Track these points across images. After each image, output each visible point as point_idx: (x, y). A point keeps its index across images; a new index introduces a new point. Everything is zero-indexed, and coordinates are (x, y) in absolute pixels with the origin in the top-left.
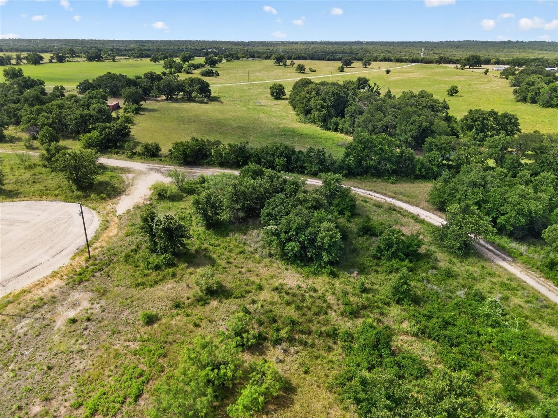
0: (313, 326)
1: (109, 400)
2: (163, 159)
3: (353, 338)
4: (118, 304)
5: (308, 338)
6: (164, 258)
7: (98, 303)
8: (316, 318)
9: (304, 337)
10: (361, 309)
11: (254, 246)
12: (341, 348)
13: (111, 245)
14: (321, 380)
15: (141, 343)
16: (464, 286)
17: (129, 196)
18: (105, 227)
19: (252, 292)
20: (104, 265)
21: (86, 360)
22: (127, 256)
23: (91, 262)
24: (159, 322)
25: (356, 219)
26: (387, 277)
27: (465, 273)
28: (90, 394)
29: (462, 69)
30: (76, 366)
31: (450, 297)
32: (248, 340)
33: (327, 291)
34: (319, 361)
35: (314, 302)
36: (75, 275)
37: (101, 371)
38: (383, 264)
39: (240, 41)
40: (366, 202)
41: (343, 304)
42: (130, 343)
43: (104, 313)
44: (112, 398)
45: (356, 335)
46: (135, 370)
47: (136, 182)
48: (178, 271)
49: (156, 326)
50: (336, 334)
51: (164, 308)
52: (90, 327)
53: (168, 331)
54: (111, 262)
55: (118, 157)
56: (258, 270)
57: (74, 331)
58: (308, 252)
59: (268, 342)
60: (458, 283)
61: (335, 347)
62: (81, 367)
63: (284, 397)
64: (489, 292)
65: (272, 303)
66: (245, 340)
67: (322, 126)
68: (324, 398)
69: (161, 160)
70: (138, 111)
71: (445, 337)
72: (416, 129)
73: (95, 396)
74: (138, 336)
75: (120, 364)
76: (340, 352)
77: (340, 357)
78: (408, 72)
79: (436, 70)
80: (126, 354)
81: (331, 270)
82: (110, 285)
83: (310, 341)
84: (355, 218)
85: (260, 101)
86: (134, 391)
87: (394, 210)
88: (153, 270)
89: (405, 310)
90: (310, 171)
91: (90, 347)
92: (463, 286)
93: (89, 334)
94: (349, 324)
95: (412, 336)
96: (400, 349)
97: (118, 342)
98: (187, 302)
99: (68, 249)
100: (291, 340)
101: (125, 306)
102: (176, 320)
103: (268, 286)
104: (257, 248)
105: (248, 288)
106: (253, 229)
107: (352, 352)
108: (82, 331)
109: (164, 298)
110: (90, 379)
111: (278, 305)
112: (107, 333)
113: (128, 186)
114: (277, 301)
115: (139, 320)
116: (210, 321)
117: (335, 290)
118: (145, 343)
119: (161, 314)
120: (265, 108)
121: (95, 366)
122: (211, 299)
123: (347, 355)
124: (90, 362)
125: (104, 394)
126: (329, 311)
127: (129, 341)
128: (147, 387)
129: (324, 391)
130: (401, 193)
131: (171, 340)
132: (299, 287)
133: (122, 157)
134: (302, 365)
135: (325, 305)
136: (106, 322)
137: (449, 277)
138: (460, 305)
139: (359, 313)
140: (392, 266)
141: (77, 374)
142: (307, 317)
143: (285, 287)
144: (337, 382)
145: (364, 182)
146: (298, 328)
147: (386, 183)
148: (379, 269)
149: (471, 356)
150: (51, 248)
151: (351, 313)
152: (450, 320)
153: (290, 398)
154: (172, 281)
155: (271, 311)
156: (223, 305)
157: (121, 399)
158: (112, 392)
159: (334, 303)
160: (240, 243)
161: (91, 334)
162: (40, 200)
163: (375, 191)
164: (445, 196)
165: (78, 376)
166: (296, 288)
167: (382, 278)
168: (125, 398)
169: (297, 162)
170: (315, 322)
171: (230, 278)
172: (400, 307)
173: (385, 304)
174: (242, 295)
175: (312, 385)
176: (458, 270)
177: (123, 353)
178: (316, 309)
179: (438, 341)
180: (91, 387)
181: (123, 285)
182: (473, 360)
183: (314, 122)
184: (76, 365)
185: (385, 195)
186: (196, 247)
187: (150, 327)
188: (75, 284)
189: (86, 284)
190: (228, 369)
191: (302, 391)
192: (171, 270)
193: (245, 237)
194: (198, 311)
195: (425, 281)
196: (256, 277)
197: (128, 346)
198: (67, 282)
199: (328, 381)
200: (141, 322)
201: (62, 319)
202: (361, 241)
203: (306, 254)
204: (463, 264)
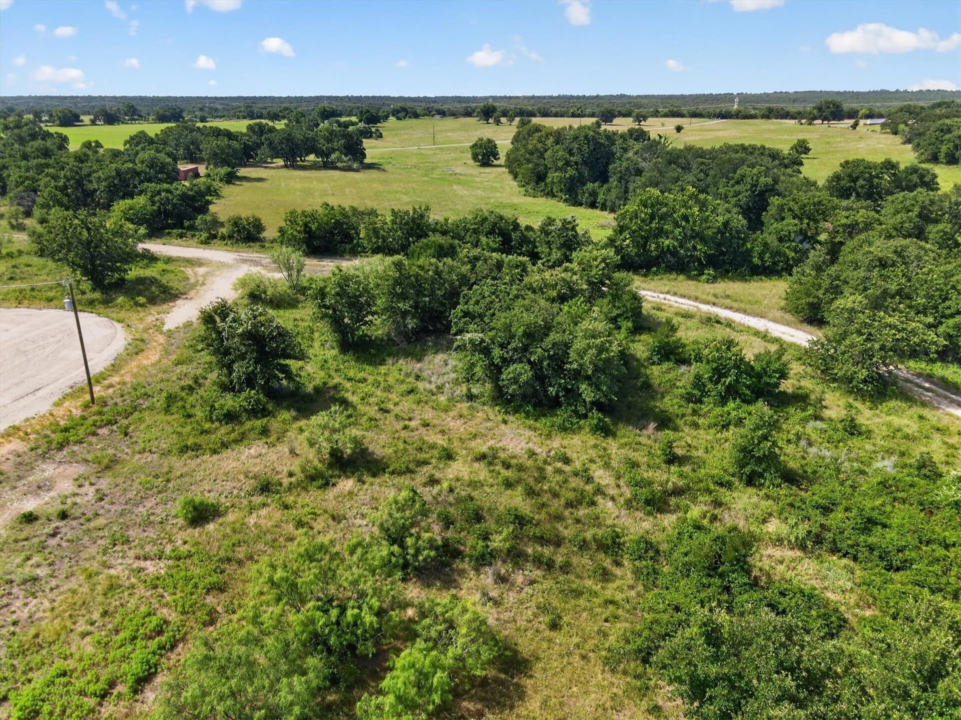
0: (566, 528)
1: (71, 689)
2: (267, 245)
3: (657, 552)
4: (136, 485)
5: (555, 553)
6: (246, 399)
7: (92, 484)
8: (572, 514)
9: (547, 551)
10: (670, 495)
11: (437, 381)
12: (633, 572)
13: (141, 379)
14: (590, 644)
15: (171, 562)
16: (890, 452)
17: (193, 301)
18: (136, 350)
19: (429, 464)
20: (119, 414)
21: (38, 600)
22: (171, 399)
23: (95, 408)
24: (221, 520)
25: (644, 337)
26: (719, 436)
27: (884, 428)
28: (30, 675)
29: (810, 124)
30: (14, 612)
31: (863, 472)
32: (418, 551)
33: (592, 461)
34: (582, 602)
35: (566, 481)
36: (54, 432)
37: (69, 624)
38: (709, 411)
39: (421, 96)
40: (659, 309)
41: (629, 484)
42: (148, 563)
43: (103, 503)
44: (79, 684)
45: (664, 547)
46: (146, 619)
47: (209, 280)
48: (275, 424)
49: (211, 527)
50: (619, 544)
51: (235, 492)
52: (63, 530)
53: (235, 538)
54: (135, 409)
55: (182, 243)
56: (444, 423)
57: (26, 539)
58: (550, 386)
59: (463, 561)
60: (874, 445)
61: (618, 571)
62: (24, 614)
63: (502, 683)
64: (947, 463)
65: (473, 484)
66: (411, 551)
67: (566, 201)
68: (598, 686)
69: (263, 247)
70: (230, 179)
71: (871, 549)
72: (747, 191)
73: (39, 679)
74: (168, 549)
75: (116, 607)
76: (631, 582)
77: (633, 593)
78: (714, 130)
79: (764, 127)
80: (133, 587)
81: (600, 420)
82: (126, 450)
83: (559, 560)
84: (640, 334)
85: (454, 168)
86: (134, 667)
87: (718, 322)
88: (220, 422)
89: (768, 497)
90: (548, 261)
91: (54, 571)
92: (887, 451)
93: (59, 545)
94: (647, 525)
95: (792, 549)
96: (769, 576)
97: (120, 561)
98: (286, 482)
99: (52, 386)
100: (516, 556)
101: (151, 489)
102: (259, 517)
103: (464, 452)
104: (443, 385)
105: (422, 456)
106: (435, 353)
107: (658, 582)
108: (43, 538)
109: (239, 473)
110: (40, 640)
111: (486, 488)
112: (99, 542)
113: (193, 286)
114: (485, 480)
115: (175, 517)
116: (334, 518)
117: (610, 458)
118: (180, 563)
119: (228, 504)
120: (462, 177)
121: (57, 612)
122: (340, 477)
123: (647, 589)
124: (47, 604)
125: (64, 674)
126: (599, 499)
127: (145, 559)
128: (169, 659)
129: (598, 669)
130: (728, 297)
131: (241, 556)
132: (532, 454)
133: (190, 242)
134: (543, 609)
135: (589, 488)
136: (101, 521)
137: (852, 434)
138: (891, 486)
139: (666, 503)
140: (729, 414)
141: (12, 629)
142: (552, 510)
143: (502, 455)
144: (628, 647)
145: (652, 279)
146: (531, 531)
147: (695, 282)
148: (701, 421)
149: (941, 590)
150: (17, 384)
151: (648, 502)
152: (875, 514)
153: (518, 686)
154: (260, 443)
155: (472, 499)
156: (365, 487)
157: (101, 685)
158: (83, 670)
159: (607, 485)
160: (408, 375)
161: (64, 544)
162: (16, 307)
163: (675, 294)
164: (820, 293)
165: (14, 634)
166: (526, 456)
167: (709, 438)
168: (112, 684)
169: (522, 247)
170: (570, 522)
171: (383, 438)
172: (755, 490)
173: (721, 485)
174: (407, 468)
175: (569, 654)
176: (869, 423)
177: (127, 584)
178: (571, 495)
179: (855, 559)
180: (37, 658)
181: (154, 450)
182: (945, 598)
183: (551, 194)
184: (13, 609)
185: (696, 299)
186: (318, 382)
187: (197, 530)
188: (49, 449)
189: (76, 448)
190: (365, 608)
191: (544, 670)
192: (258, 423)
193: (419, 365)
194: (311, 498)
195: (803, 443)
196: (440, 436)
197: (140, 570)
198: (33, 445)
199: (607, 646)
200: (181, 521)
201: (5, 516)
202: (657, 373)
203: (546, 391)
204: (877, 412)
